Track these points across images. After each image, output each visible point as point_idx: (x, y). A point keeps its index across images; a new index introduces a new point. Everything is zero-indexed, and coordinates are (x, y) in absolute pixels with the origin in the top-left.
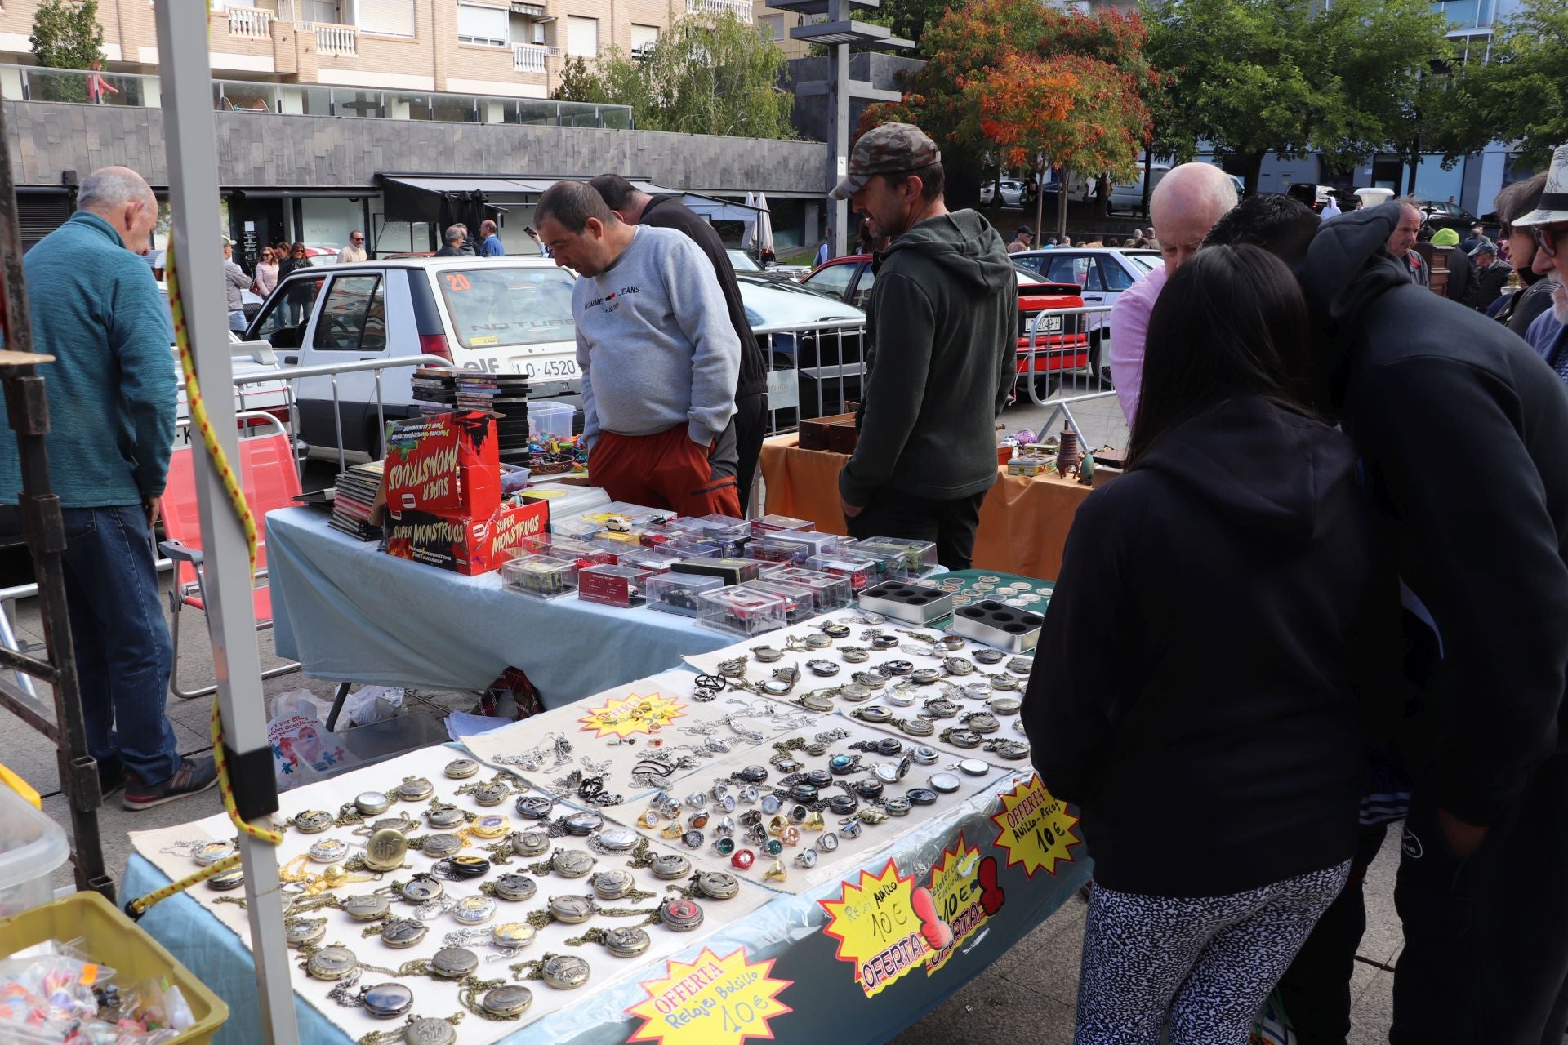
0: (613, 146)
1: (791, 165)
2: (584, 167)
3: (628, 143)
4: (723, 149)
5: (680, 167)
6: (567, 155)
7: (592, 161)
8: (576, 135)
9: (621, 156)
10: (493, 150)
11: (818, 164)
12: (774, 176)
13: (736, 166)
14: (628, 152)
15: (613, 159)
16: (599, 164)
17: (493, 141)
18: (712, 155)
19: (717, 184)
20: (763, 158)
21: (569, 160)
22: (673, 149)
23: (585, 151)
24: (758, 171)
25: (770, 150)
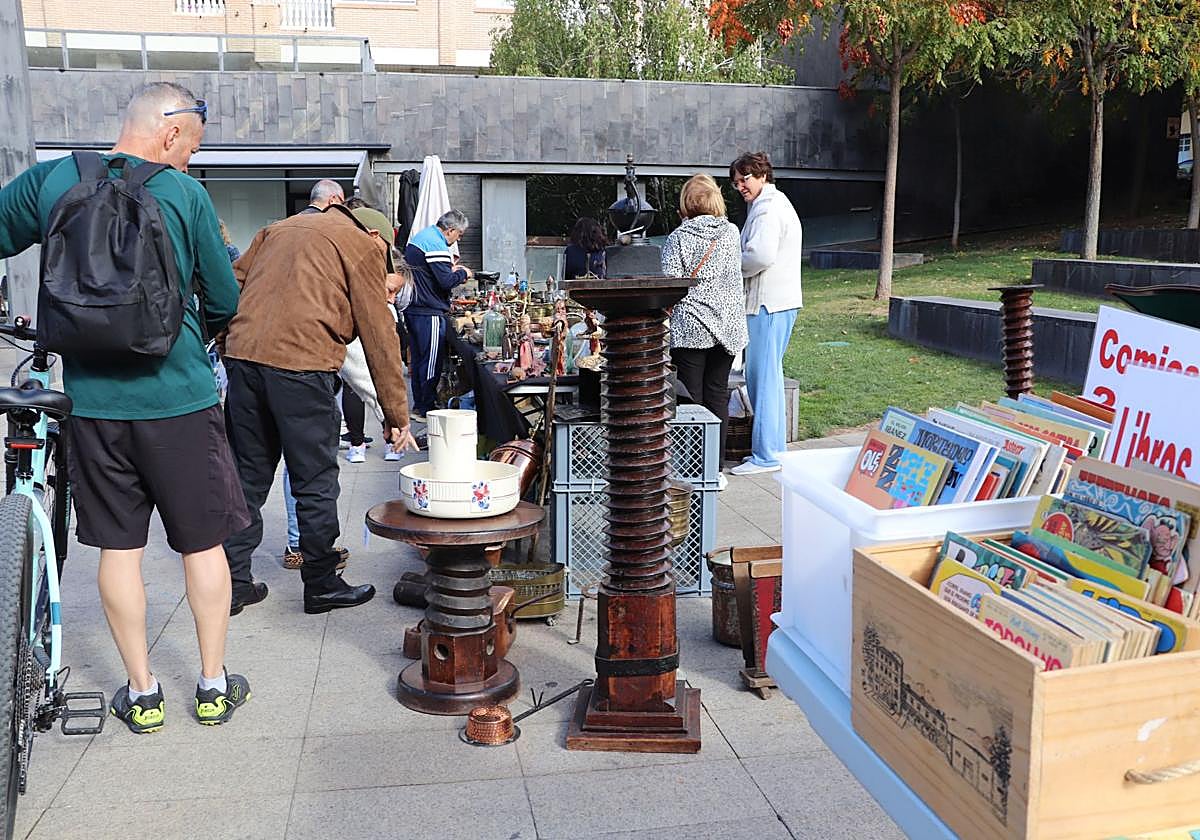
0: (313, 96)
1: (704, 121)
2: (254, 130)
3: (342, 94)
4: (545, 99)
5: (453, 127)
6: (221, 113)
7: (271, 122)
8: (238, 84)
9: (329, 113)
10: (84, 107)
11: (768, 121)
12: (663, 141)
13: (576, 125)
14: (343, 107)
15: (312, 117)
16: (283, 126)
17: (83, 94)
18: (522, 107)
19: (532, 151)
20: (640, 112)
21: (225, 120)
22: (435, 101)
23: (256, 107)
24: (627, 134)
25: (653, 98)
